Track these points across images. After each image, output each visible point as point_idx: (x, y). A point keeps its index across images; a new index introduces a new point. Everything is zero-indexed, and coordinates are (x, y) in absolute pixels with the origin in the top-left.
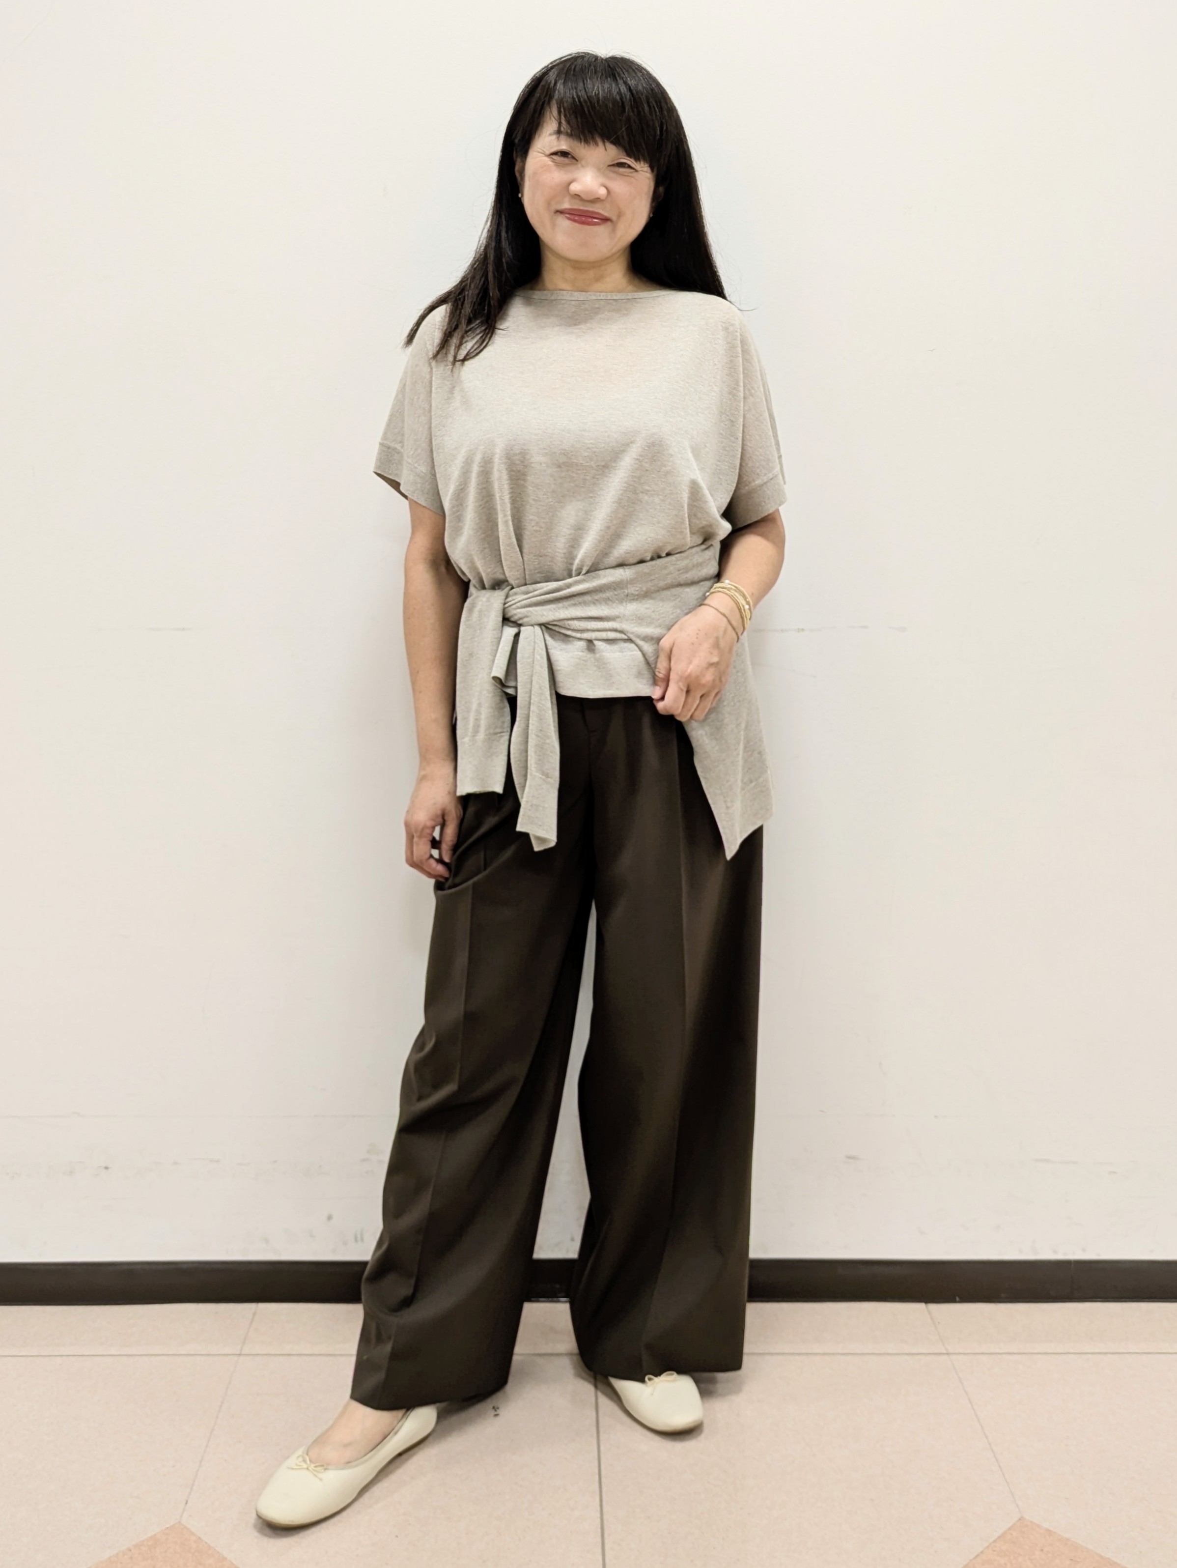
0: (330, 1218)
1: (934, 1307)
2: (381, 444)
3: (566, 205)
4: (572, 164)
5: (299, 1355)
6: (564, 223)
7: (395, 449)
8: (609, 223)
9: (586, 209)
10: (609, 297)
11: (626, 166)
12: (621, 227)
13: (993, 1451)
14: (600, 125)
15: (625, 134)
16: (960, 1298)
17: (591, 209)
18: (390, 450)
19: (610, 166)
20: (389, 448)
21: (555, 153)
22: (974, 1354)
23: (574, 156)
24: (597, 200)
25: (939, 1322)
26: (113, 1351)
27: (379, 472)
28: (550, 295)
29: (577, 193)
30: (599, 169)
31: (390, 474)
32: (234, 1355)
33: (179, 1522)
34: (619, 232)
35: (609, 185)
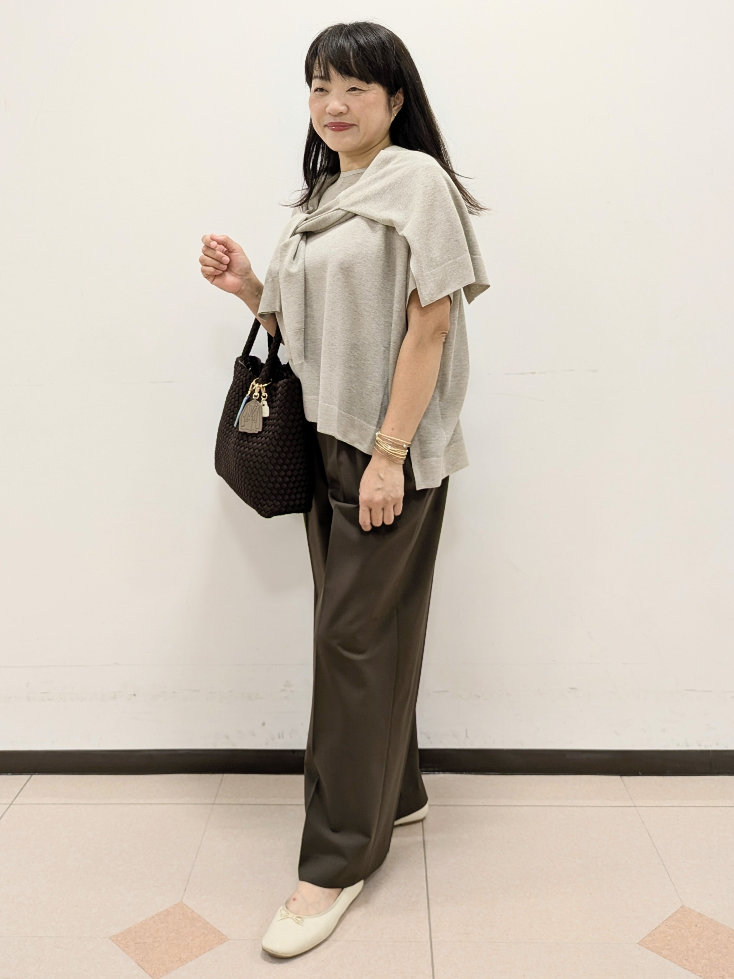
0: (264, 724)
1: (626, 779)
3: (328, 122)
4: (325, 95)
5: (248, 804)
8: (355, 127)
9: (338, 121)
11: (357, 89)
12: (362, 128)
13: (664, 865)
16: (642, 773)
17: (340, 121)
19: (347, 91)
21: (316, 90)
22: (651, 806)
23: (326, 89)
24: (341, 113)
25: (629, 787)
26: (142, 801)
29: (331, 112)
30: (341, 95)
32: (210, 804)
33: (181, 901)
34: (362, 131)
35: (348, 103)
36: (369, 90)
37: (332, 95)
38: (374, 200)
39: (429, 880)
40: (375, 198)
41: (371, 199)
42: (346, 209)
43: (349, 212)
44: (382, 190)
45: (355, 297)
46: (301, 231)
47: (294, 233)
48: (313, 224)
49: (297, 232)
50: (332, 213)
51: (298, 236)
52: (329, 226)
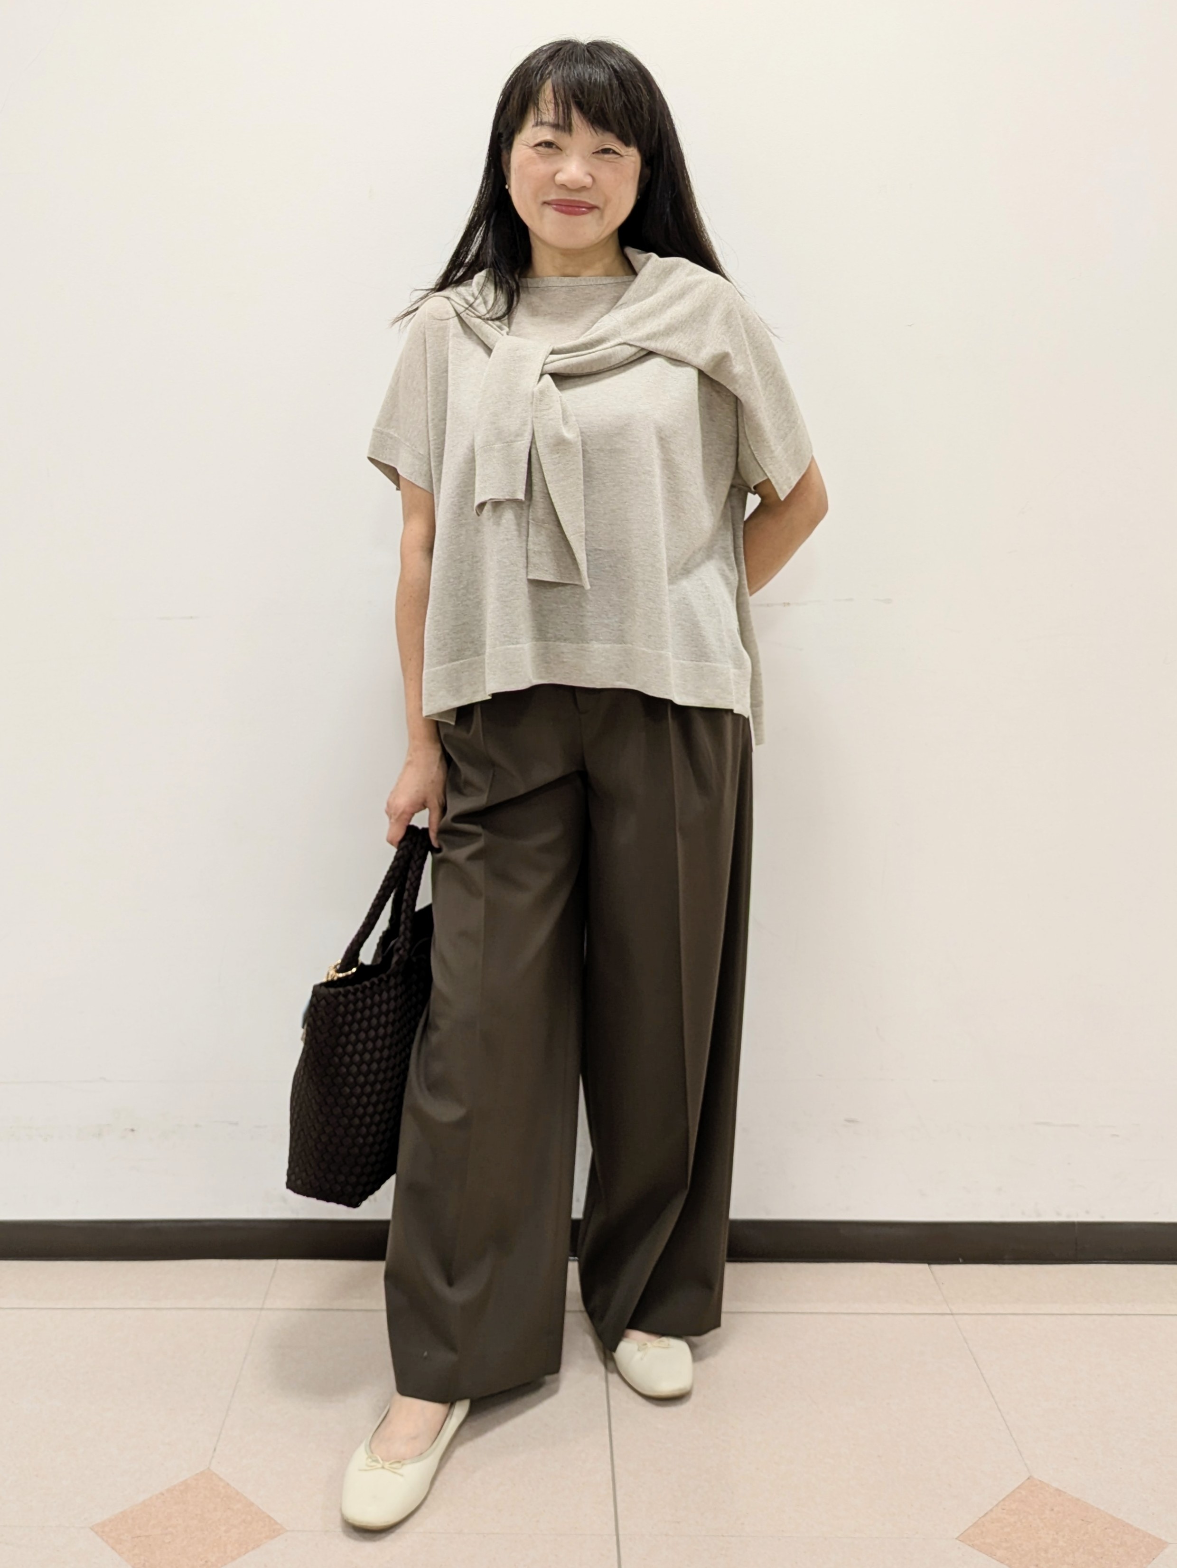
1: (936, 1268)
2: (375, 430)
3: (553, 197)
4: (556, 154)
5: (319, 1310)
6: (551, 214)
7: (388, 434)
8: (596, 211)
9: (573, 198)
10: (599, 282)
11: (611, 151)
12: (608, 214)
13: (1000, 1411)
16: (963, 1259)
17: (577, 199)
18: (384, 435)
19: (594, 153)
20: (382, 433)
21: (539, 144)
22: (979, 1314)
23: (558, 146)
24: (583, 188)
25: (943, 1283)
26: (143, 1305)
27: (373, 457)
28: (540, 283)
29: (562, 183)
30: (584, 157)
31: (385, 460)
32: (257, 1309)
33: (209, 1468)
34: (607, 219)
35: (594, 173)
36: (627, 155)
37: (567, 155)
38: (682, 331)
39: (613, 1433)
40: (683, 328)
41: (676, 329)
42: (638, 344)
43: (643, 349)
44: (691, 316)
45: (675, 483)
46: (553, 372)
47: (542, 375)
48: (579, 365)
49: (544, 371)
50: (613, 348)
51: (547, 378)
52: (603, 369)
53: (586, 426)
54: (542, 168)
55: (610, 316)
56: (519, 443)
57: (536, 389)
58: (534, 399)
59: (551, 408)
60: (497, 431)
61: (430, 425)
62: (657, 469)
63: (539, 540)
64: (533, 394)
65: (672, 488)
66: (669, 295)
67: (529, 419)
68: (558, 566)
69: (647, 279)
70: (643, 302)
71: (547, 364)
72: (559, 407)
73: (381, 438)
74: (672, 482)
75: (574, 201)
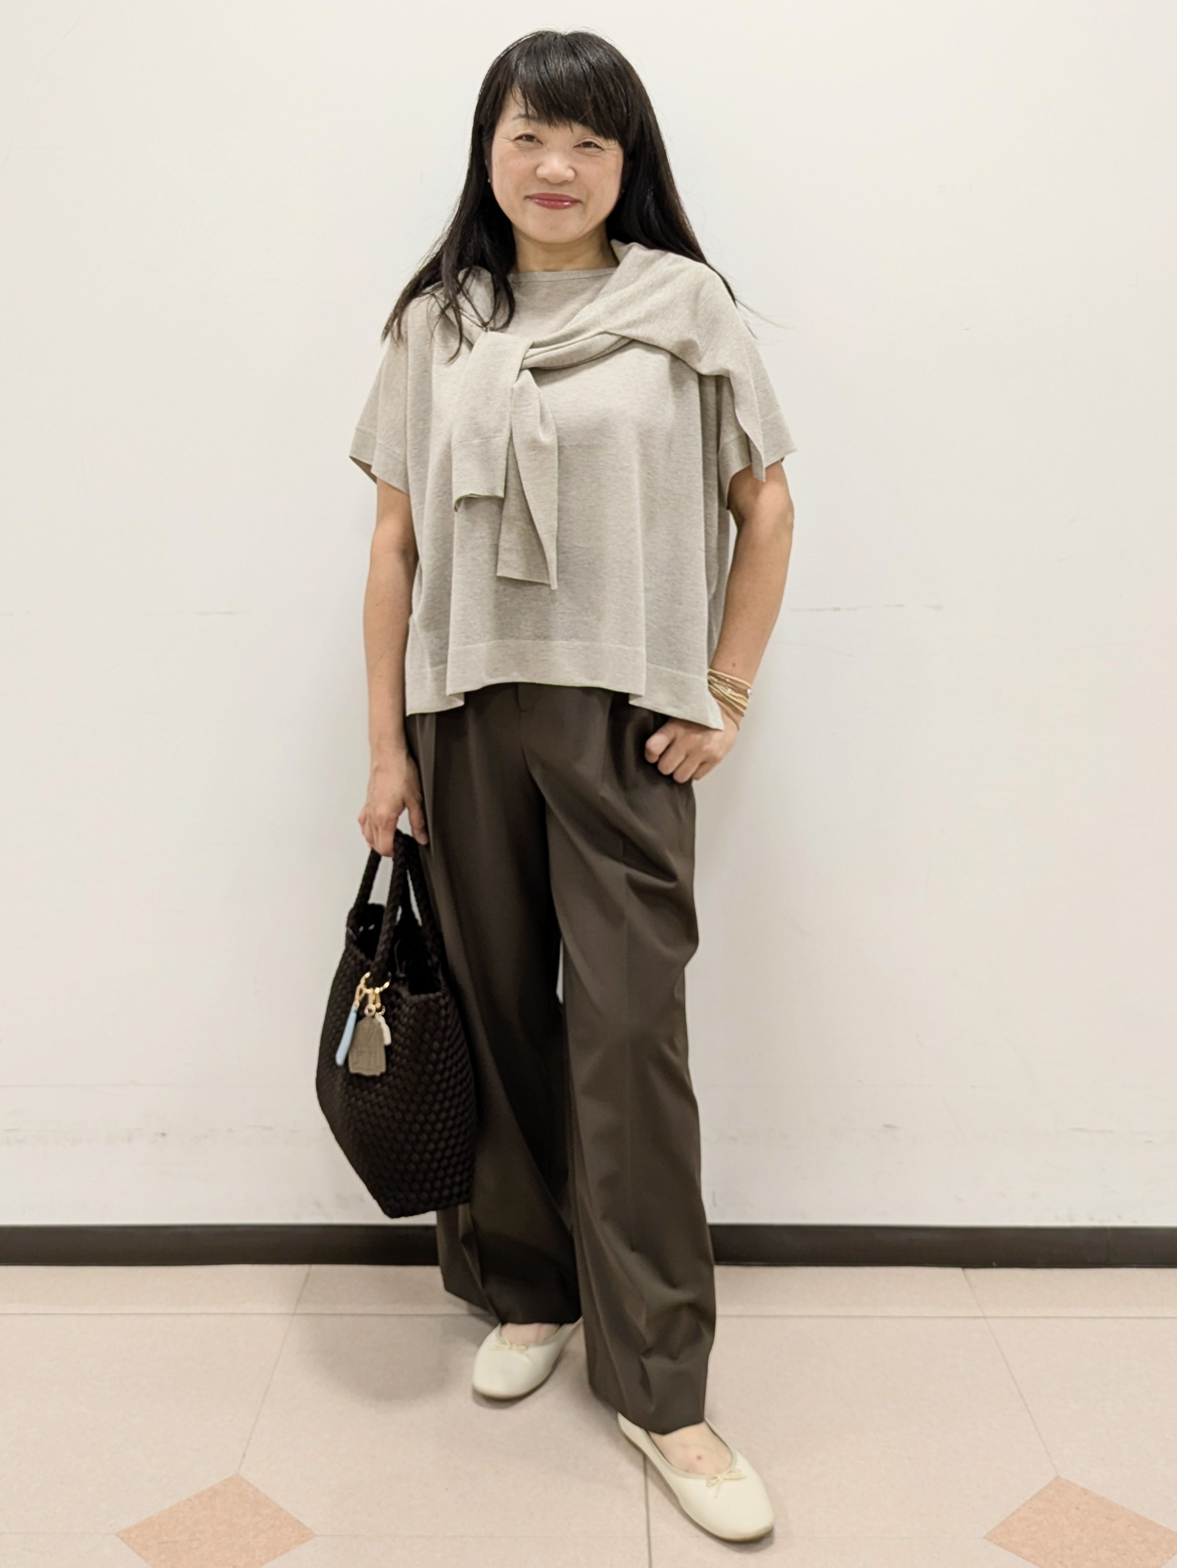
1: (972, 1273)
2: (357, 429)
3: (534, 191)
4: (537, 148)
5: (352, 1315)
6: (533, 208)
7: (368, 433)
8: (579, 205)
9: (555, 192)
10: (582, 276)
11: (593, 145)
12: (591, 207)
13: (1029, 1412)
14: (566, 107)
15: (592, 115)
16: (998, 1263)
17: (560, 192)
18: (366, 435)
19: (575, 147)
20: (364, 433)
21: (520, 138)
22: (1011, 1317)
23: (539, 139)
24: (564, 183)
25: (978, 1287)
26: (173, 1310)
27: (355, 456)
29: (544, 177)
30: (565, 151)
31: (363, 458)
32: (288, 1314)
33: (237, 1474)
34: (590, 213)
35: (576, 166)
36: (608, 149)
37: (548, 149)
38: (662, 318)
41: (657, 316)
42: (618, 332)
43: (624, 337)
46: (533, 366)
47: (521, 370)
48: (559, 357)
49: (524, 366)
50: (593, 338)
51: (527, 374)
52: (584, 360)
53: (563, 422)
54: (523, 162)
55: (590, 306)
56: (498, 439)
57: (515, 386)
58: (514, 395)
59: (530, 404)
60: (476, 426)
61: (408, 424)
62: (635, 465)
63: (510, 538)
64: (512, 390)
65: (651, 483)
66: (650, 284)
67: (508, 414)
68: (528, 564)
69: (629, 268)
70: (623, 291)
71: (527, 358)
72: (538, 404)
73: (364, 438)
74: (651, 478)
75: (556, 195)
